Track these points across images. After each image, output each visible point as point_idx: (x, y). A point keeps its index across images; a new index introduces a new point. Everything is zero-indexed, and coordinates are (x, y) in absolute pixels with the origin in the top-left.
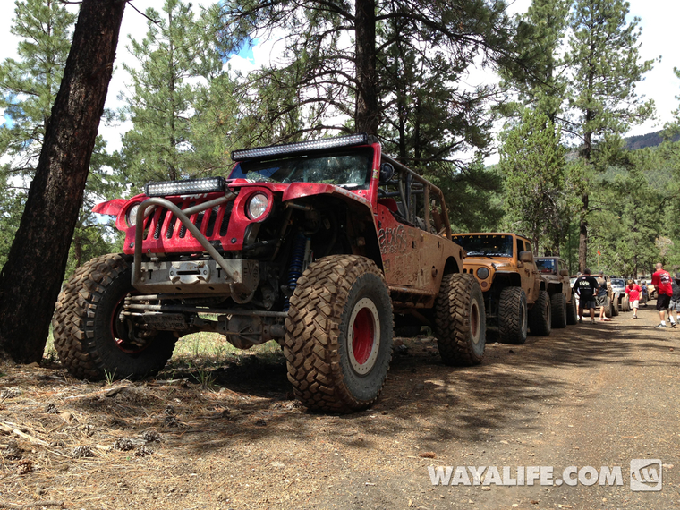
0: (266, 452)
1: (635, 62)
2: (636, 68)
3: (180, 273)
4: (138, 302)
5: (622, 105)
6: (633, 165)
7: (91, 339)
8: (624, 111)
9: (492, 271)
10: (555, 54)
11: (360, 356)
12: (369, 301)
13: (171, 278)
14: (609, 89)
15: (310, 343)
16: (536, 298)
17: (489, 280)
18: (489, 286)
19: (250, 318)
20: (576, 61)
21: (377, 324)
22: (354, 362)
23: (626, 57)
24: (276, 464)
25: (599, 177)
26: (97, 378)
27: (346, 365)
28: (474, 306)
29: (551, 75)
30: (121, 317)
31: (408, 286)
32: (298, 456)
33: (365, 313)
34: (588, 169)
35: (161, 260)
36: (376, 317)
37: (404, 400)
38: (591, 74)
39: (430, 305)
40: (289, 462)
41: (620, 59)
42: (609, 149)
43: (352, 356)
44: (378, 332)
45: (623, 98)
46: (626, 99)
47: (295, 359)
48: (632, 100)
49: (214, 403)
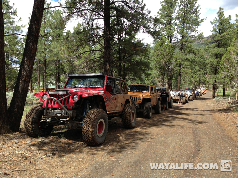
0: (78, 157)
1: (198, 20)
2: (198, 21)
3: (57, 113)
4: (46, 118)
5: (193, 34)
6: (196, 54)
7: (34, 128)
8: (193, 36)
9: (142, 98)
10: (173, 16)
11: (99, 132)
12: (102, 119)
13: (55, 114)
14: (190, 29)
15: (88, 131)
16: (156, 103)
17: (141, 100)
18: (141, 102)
19: (74, 123)
20: (179, 18)
22: (98, 134)
23: (195, 18)
24: (80, 160)
25: (185, 57)
26: (36, 137)
27: (96, 136)
29: (171, 23)
30: (41, 121)
31: (114, 111)
32: (85, 158)
33: (101, 122)
34: (182, 55)
35: (52, 110)
36: (104, 123)
37: (110, 141)
38: (184, 22)
39: (121, 113)
40: (83, 159)
41: (193, 18)
42: (188, 48)
43: (98, 133)
44: (104, 126)
45: (193, 32)
46: (194, 32)
47: (84, 135)
48: (196, 32)
49: (65, 143)
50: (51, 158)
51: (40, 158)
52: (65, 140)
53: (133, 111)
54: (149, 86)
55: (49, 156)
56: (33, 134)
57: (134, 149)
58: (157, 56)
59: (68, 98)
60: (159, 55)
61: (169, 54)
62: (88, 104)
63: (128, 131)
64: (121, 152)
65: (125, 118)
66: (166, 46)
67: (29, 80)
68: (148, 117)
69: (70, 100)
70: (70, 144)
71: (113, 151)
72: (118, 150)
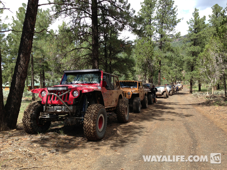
0: (83, 152)
1: (175, 20)
2: (175, 22)
3: (56, 109)
4: (44, 114)
5: (171, 33)
6: (174, 52)
7: (33, 124)
8: (172, 35)
9: (131, 93)
10: (152, 16)
11: (100, 127)
12: (102, 114)
13: (55, 110)
14: (168, 28)
15: (89, 126)
16: (144, 98)
17: (130, 96)
18: (130, 97)
19: (73, 119)
20: (158, 18)
21: (104, 119)
22: (99, 129)
23: (173, 18)
24: (86, 155)
25: (164, 55)
26: (36, 133)
27: (97, 130)
28: (126, 107)
29: (150, 23)
30: (39, 118)
31: (110, 106)
32: (89, 153)
33: (101, 117)
34: (161, 53)
35: (52, 106)
36: (103, 118)
37: (109, 136)
38: (162, 23)
39: (115, 109)
40: (88, 154)
41: (171, 18)
42: (167, 46)
43: (98, 128)
44: (104, 121)
45: (171, 31)
46: (172, 31)
47: (86, 130)
48: (174, 31)
49: (65, 139)
50: (56, 154)
51: (45, 155)
52: (65, 135)
53: (126, 106)
54: (137, 82)
55: (53, 153)
56: (31, 130)
57: (134, 142)
58: (139, 54)
59: (68, 94)
60: (141, 53)
61: (150, 52)
62: (87, 99)
63: (123, 126)
64: (123, 146)
65: (119, 112)
66: (148, 45)
67: (25, 76)
68: (137, 112)
69: (71, 95)
70: (70, 140)
71: (115, 145)
72: (120, 144)
